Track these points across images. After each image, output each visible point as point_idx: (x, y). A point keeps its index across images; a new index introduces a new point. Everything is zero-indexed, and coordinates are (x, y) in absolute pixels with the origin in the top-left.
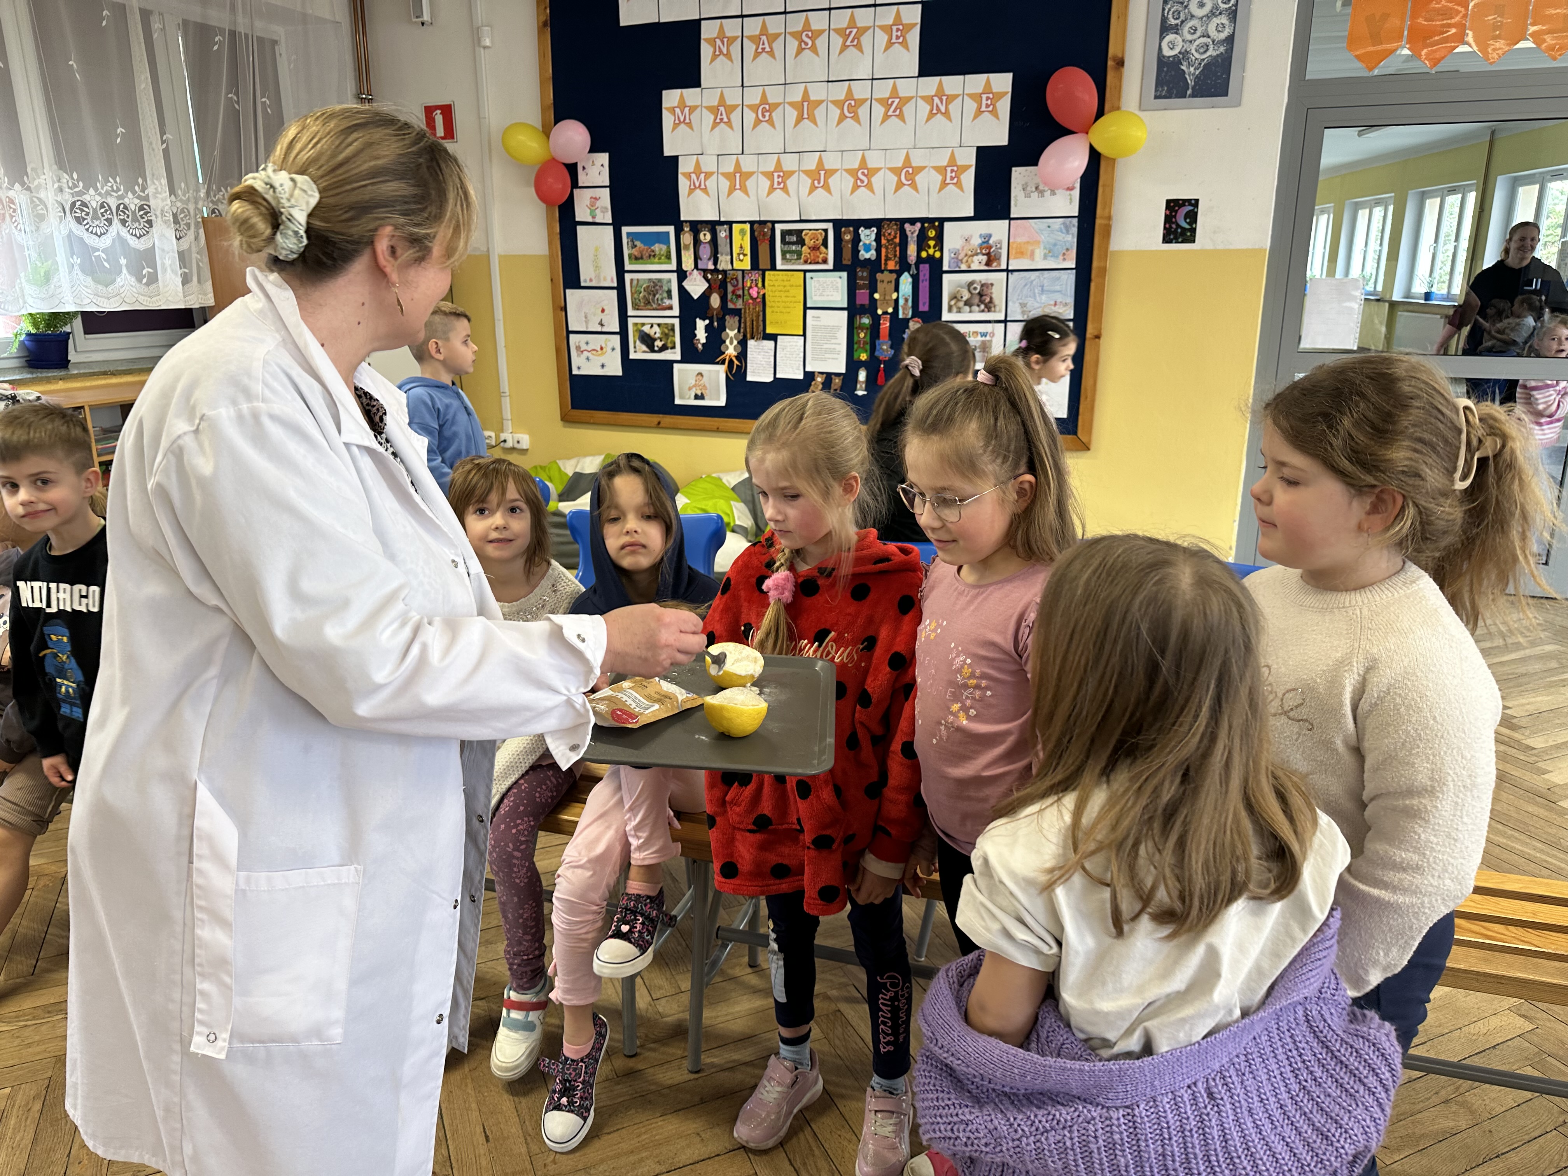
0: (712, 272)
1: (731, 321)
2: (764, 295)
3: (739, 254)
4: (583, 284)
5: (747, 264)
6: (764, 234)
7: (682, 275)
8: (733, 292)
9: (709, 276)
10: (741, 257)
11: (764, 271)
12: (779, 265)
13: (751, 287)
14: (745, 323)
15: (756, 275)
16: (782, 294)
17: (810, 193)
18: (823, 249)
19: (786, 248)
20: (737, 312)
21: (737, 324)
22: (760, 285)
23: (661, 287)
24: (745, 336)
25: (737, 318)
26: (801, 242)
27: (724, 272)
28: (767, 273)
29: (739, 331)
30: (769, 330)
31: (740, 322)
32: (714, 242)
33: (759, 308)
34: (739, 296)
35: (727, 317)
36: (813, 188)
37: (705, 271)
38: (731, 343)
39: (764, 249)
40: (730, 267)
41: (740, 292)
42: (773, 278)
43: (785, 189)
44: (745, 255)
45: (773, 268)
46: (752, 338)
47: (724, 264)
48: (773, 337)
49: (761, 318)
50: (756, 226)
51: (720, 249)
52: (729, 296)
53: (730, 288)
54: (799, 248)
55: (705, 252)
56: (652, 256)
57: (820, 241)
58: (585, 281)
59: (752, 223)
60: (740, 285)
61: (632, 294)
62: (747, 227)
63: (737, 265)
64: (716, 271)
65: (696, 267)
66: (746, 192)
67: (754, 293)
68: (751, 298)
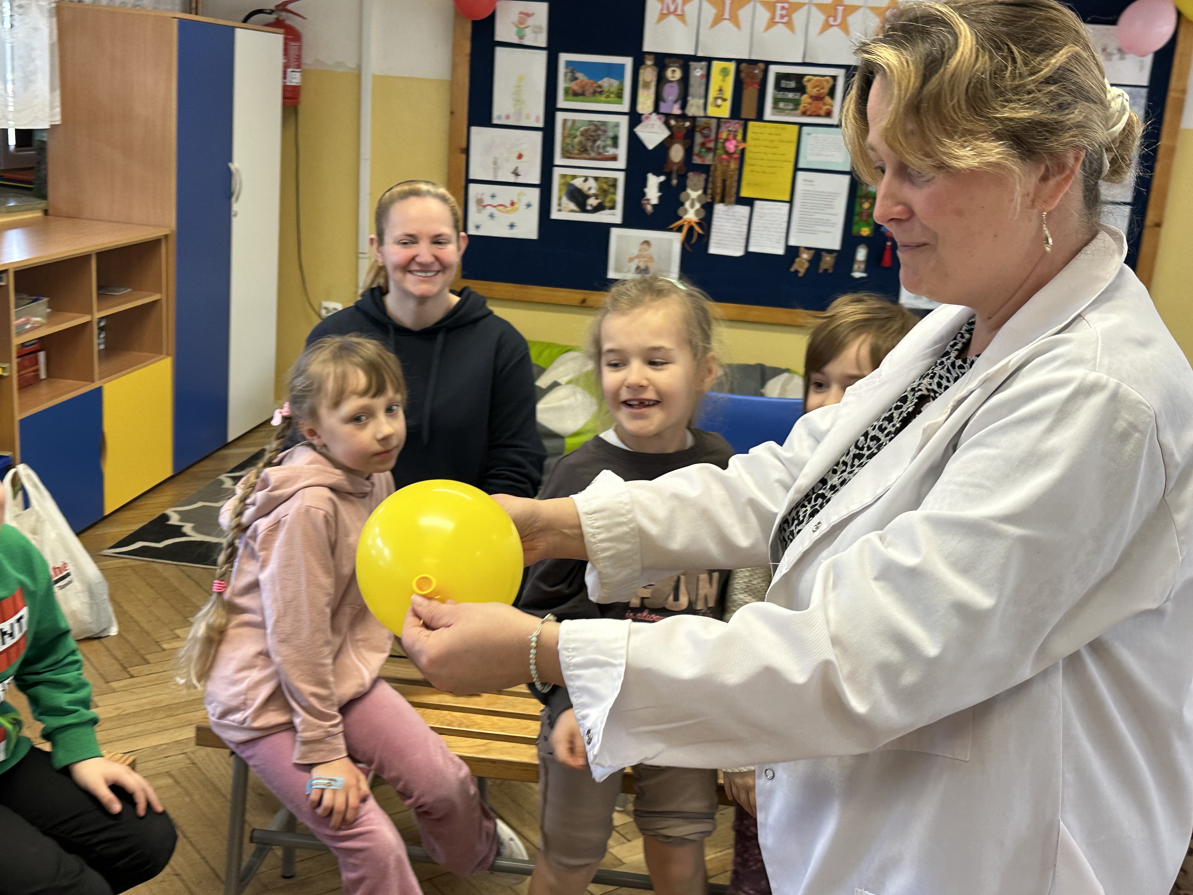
0: (676, 117)
1: (695, 179)
2: (743, 151)
3: (716, 98)
4: (495, 121)
5: (725, 111)
6: (754, 76)
7: (635, 118)
8: (703, 145)
9: (673, 122)
10: (719, 102)
11: (746, 121)
12: (768, 114)
13: (727, 140)
14: (714, 183)
15: (736, 126)
16: (768, 150)
17: (822, 31)
18: (828, 99)
19: (780, 95)
20: (705, 169)
21: (702, 184)
22: (739, 137)
23: (605, 131)
24: (713, 199)
25: (703, 176)
26: (801, 89)
27: (694, 119)
28: (751, 124)
29: (705, 192)
30: (744, 193)
31: (707, 181)
32: (685, 82)
33: (733, 165)
34: (709, 150)
35: (690, 174)
36: (827, 26)
37: (668, 117)
38: (692, 206)
39: (750, 94)
40: (702, 114)
41: (711, 145)
42: (757, 130)
43: (789, 24)
44: (724, 100)
45: (760, 117)
46: (722, 201)
47: (694, 108)
48: (749, 202)
49: (736, 178)
50: (743, 65)
51: (692, 90)
52: (697, 149)
53: (699, 139)
54: (797, 96)
55: (671, 92)
56: (598, 92)
57: (826, 90)
58: (499, 117)
59: (739, 62)
60: (713, 136)
61: (564, 138)
62: (732, 66)
63: (712, 111)
64: (683, 117)
65: (656, 110)
66: (737, 24)
67: (731, 146)
68: (727, 152)
